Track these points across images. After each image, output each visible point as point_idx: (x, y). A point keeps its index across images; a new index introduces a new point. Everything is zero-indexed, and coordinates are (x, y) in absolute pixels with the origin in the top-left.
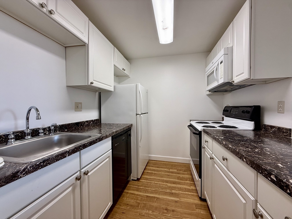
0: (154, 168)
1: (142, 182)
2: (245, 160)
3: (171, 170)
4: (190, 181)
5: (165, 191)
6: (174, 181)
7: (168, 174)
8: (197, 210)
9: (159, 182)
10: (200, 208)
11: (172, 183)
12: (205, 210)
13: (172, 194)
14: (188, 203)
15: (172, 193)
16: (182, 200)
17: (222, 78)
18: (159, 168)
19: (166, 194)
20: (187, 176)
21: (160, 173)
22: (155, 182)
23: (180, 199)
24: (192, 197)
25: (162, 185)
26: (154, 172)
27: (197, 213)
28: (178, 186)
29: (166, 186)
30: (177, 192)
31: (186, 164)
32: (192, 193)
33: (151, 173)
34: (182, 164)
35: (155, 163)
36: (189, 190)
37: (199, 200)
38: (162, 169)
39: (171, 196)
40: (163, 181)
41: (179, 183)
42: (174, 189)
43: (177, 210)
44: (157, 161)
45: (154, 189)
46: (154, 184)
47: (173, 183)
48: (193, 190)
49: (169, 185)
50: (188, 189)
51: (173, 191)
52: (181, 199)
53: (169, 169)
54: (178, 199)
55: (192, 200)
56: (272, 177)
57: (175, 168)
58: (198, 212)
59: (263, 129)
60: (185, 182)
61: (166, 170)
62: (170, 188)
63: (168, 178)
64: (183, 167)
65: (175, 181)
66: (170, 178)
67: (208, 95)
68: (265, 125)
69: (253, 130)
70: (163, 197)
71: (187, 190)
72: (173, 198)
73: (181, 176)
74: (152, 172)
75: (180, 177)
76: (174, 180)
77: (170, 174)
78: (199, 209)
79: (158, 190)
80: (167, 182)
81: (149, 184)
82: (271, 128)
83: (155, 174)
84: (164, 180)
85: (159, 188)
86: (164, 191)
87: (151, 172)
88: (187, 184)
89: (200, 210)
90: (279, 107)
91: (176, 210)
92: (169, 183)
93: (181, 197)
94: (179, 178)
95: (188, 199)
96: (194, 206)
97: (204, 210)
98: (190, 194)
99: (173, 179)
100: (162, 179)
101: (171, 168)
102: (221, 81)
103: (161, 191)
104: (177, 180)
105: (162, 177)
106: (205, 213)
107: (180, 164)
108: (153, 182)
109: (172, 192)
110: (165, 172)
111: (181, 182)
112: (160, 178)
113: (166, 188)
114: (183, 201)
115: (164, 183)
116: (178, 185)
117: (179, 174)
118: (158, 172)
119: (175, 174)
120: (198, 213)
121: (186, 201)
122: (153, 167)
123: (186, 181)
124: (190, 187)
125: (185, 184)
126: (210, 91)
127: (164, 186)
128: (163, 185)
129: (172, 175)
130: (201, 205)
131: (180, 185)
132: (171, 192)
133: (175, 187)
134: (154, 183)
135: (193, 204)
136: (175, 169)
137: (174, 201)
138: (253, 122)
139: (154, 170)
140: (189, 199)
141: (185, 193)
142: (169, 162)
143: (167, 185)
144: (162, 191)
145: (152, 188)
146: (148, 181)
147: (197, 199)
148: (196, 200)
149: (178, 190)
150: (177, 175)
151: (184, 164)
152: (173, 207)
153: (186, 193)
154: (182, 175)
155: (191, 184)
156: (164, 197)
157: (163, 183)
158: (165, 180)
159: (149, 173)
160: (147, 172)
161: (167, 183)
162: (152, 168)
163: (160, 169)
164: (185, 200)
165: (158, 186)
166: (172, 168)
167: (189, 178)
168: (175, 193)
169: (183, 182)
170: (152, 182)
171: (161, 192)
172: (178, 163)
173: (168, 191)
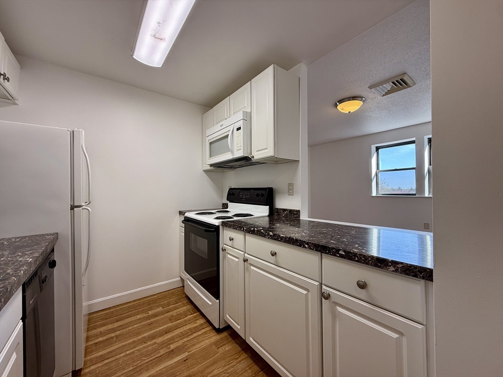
0: (110, 327)
1: (90, 373)
2: (306, 246)
3: (150, 313)
4: (192, 314)
5: (157, 356)
6: (165, 328)
7: (149, 321)
8: (220, 349)
9: (135, 347)
10: (222, 344)
11: (164, 335)
12: (229, 342)
13: (172, 353)
14: (204, 349)
15: (172, 351)
16: (193, 351)
17: (240, 149)
18: (122, 322)
19: (160, 359)
20: (183, 308)
21: (130, 328)
22: (128, 352)
23: (190, 352)
24: (205, 337)
25: (145, 350)
26: (113, 335)
27: (221, 354)
28: (177, 333)
29: (154, 346)
30: (180, 343)
31: (173, 291)
32: (203, 331)
33: (107, 339)
34: (167, 292)
35: (107, 314)
36: (196, 329)
37: (216, 333)
38: (130, 319)
39: (172, 358)
40: (144, 340)
41: (177, 327)
42: (172, 341)
43: (192, 372)
44: (109, 308)
45: (131, 368)
46: (125, 358)
47: (166, 333)
48: (201, 325)
49: (159, 340)
50: (194, 328)
51: (172, 347)
52: (192, 349)
53: (146, 311)
54: (187, 354)
55: (207, 341)
56: (341, 252)
57: (157, 304)
58: (223, 351)
59: (276, 214)
60: (185, 320)
61: (139, 317)
62: (164, 346)
63: (151, 329)
64: (170, 298)
65: (167, 328)
66: (155, 328)
67: (205, 171)
68: (277, 209)
69: (268, 216)
70: (157, 370)
71: (193, 330)
72: (178, 358)
73: (174, 313)
74: (108, 336)
75: (172, 316)
76: (165, 326)
77: (153, 320)
78: (221, 346)
79: (143, 363)
80: (153, 337)
81: (114, 364)
82: (283, 212)
83: (117, 336)
84: (144, 337)
85: (143, 359)
86: (155, 357)
87: (104, 338)
88: (189, 322)
89: (223, 348)
90: (289, 189)
91: (191, 374)
92: (158, 337)
93: (189, 348)
94: (171, 319)
95: (201, 343)
96: (214, 346)
97: (227, 343)
98: (200, 333)
99: (162, 326)
100: (140, 337)
101: (149, 308)
102: (239, 154)
103: (148, 362)
104: (170, 324)
105: (138, 334)
106: (230, 347)
107: (163, 294)
108: (122, 355)
109: (171, 349)
110: (141, 322)
111: (179, 324)
112: (135, 339)
113: (156, 350)
114: (196, 350)
115: (149, 343)
116: (175, 331)
117: (169, 312)
118: (124, 330)
119: (162, 316)
120: (223, 353)
121: (200, 348)
122: (104, 325)
123: (186, 317)
124: (196, 323)
125: (187, 323)
126: (211, 165)
127: (150, 348)
128: (148, 346)
129: (157, 321)
130: (222, 339)
131: (180, 329)
132: (168, 350)
133: (173, 338)
134: (127, 355)
135: (211, 345)
136: (158, 307)
137: (181, 361)
138: (268, 207)
139: (113, 330)
140: (203, 342)
141: (192, 337)
142: (139, 299)
143: (155, 343)
144: (151, 359)
145: (124, 369)
146: (106, 361)
147: (214, 334)
148: (212, 336)
149: (179, 338)
150: (166, 315)
151: (170, 292)
152: (184, 372)
153: (195, 335)
154: (175, 311)
155: (195, 317)
156: (161, 368)
157: (145, 345)
158: (148, 335)
159: (101, 342)
160: (96, 343)
161: (153, 339)
162: (103, 329)
163: (126, 321)
164: (198, 347)
165: (137, 356)
166: (151, 307)
167: (189, 310)
168: (177, 348)
169: (181, 322)
170: (118, 356)
171: (150, 363)
172: (159, 295)
173: (162, 352)
